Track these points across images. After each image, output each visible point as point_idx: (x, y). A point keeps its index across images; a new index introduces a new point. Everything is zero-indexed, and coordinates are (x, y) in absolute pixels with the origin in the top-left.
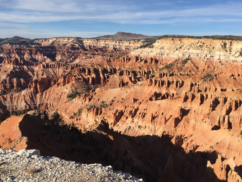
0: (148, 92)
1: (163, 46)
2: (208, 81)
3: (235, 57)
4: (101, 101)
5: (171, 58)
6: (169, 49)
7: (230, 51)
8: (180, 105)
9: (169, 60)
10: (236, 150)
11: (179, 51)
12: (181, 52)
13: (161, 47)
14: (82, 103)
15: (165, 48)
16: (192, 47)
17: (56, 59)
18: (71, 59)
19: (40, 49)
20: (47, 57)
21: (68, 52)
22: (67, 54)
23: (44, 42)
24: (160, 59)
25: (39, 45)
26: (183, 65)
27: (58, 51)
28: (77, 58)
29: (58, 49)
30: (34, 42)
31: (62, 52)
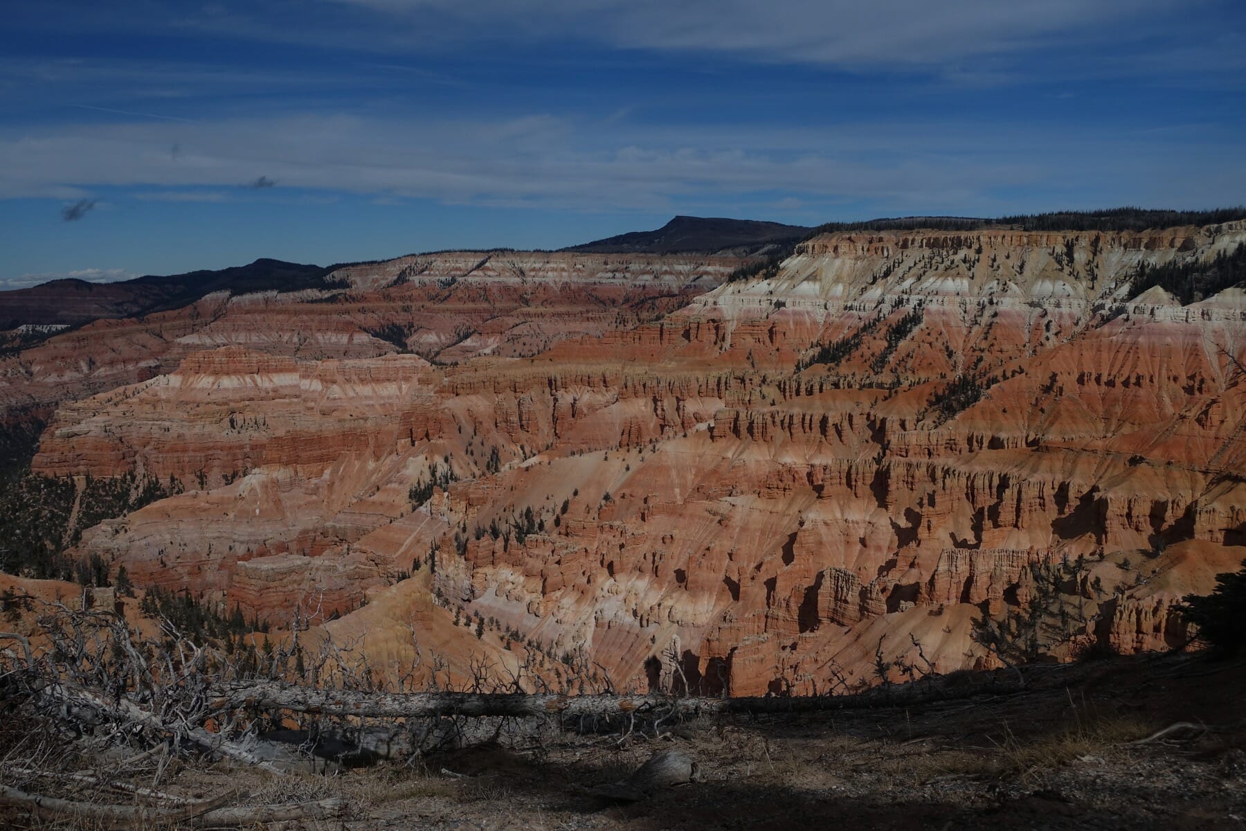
1: (820, 269)
5: (850, 316)
11: (884, 285)
13: (810, 272)
17: (409, 341)
18: (469, 340)
19: (348, 305)
20: (376, 335)
21: (460, 312)
22: (453, 322)
23: (368, 275)
24: (803, 323)
25: (347, 290)
26: (890, 346)
27: (419, 309)
28: (494, 333)
29: (418, 303)
30: (328, 278)
31: (437, 311)
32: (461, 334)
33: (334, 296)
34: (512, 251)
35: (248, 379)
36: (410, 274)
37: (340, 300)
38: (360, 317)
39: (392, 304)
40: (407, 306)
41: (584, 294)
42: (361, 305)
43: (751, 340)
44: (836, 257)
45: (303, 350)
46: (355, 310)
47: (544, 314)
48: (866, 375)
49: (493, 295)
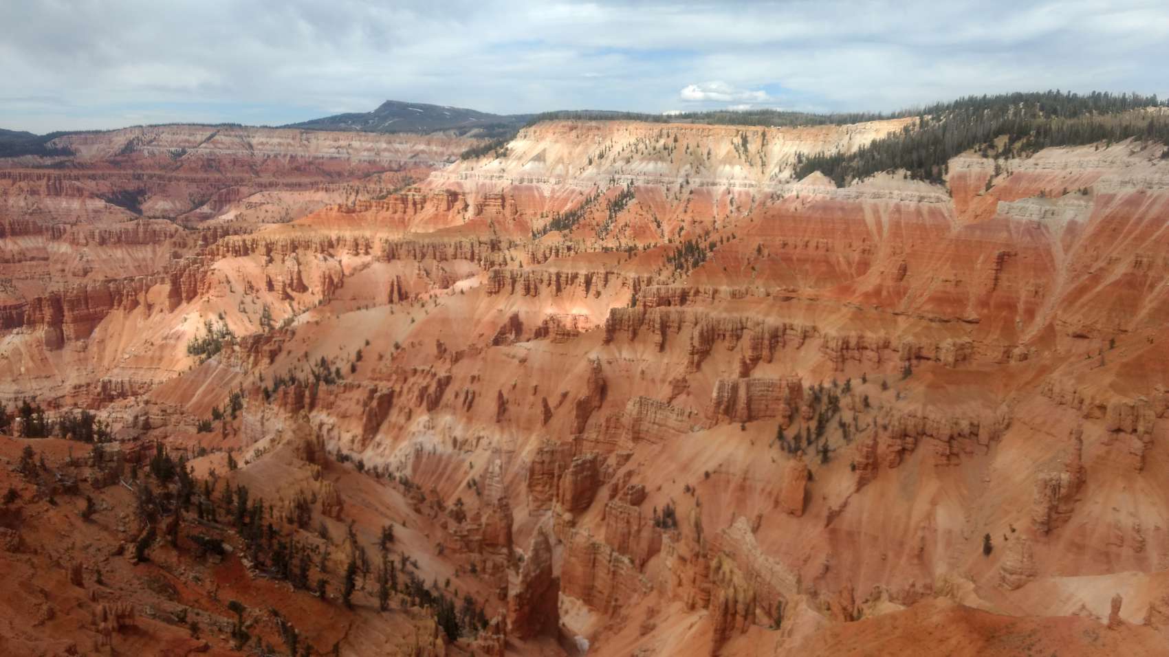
0: (488, 318)
1: (545, 150)
2: (690, 268)
3: (780, 182)
4: (315, 358)
5: (573, 192)
6: (563, 163)
7: (763, 164)
8: (593, 356)
9: (566, 200)
10: (765, 492)
11: (599, 166)
12: (603, 169)
13: (535, 153)
14: (246, 373)
15: (551, 157)
16: (640, 153)
18: (205, 206)
19: (75, 172)
20: (109, 201)
21: (193, 180)
22: (187, 189)
23: (93, 143)
24: (534, 196)
25: (71, 158)
26: (611, 217)
27: (151, 177)
28: (230, 201)
29: (149, 172)
30: (49, 145)
31: (170, 180)
32: (197, 201)
33: (62, 162)
34: (240, 126)
36: (138, 144)
37: (68, 167)
38: (91, 184)
39: (122, 172)
40: (139, 175)
41: (312, 167)
42: (91, 172)
43: (492, 210)
44: (556, 142)
45: (31, 214)
46: (84, 176)
47: (277, 185)
48: (593, 240)
49: (224, 165)
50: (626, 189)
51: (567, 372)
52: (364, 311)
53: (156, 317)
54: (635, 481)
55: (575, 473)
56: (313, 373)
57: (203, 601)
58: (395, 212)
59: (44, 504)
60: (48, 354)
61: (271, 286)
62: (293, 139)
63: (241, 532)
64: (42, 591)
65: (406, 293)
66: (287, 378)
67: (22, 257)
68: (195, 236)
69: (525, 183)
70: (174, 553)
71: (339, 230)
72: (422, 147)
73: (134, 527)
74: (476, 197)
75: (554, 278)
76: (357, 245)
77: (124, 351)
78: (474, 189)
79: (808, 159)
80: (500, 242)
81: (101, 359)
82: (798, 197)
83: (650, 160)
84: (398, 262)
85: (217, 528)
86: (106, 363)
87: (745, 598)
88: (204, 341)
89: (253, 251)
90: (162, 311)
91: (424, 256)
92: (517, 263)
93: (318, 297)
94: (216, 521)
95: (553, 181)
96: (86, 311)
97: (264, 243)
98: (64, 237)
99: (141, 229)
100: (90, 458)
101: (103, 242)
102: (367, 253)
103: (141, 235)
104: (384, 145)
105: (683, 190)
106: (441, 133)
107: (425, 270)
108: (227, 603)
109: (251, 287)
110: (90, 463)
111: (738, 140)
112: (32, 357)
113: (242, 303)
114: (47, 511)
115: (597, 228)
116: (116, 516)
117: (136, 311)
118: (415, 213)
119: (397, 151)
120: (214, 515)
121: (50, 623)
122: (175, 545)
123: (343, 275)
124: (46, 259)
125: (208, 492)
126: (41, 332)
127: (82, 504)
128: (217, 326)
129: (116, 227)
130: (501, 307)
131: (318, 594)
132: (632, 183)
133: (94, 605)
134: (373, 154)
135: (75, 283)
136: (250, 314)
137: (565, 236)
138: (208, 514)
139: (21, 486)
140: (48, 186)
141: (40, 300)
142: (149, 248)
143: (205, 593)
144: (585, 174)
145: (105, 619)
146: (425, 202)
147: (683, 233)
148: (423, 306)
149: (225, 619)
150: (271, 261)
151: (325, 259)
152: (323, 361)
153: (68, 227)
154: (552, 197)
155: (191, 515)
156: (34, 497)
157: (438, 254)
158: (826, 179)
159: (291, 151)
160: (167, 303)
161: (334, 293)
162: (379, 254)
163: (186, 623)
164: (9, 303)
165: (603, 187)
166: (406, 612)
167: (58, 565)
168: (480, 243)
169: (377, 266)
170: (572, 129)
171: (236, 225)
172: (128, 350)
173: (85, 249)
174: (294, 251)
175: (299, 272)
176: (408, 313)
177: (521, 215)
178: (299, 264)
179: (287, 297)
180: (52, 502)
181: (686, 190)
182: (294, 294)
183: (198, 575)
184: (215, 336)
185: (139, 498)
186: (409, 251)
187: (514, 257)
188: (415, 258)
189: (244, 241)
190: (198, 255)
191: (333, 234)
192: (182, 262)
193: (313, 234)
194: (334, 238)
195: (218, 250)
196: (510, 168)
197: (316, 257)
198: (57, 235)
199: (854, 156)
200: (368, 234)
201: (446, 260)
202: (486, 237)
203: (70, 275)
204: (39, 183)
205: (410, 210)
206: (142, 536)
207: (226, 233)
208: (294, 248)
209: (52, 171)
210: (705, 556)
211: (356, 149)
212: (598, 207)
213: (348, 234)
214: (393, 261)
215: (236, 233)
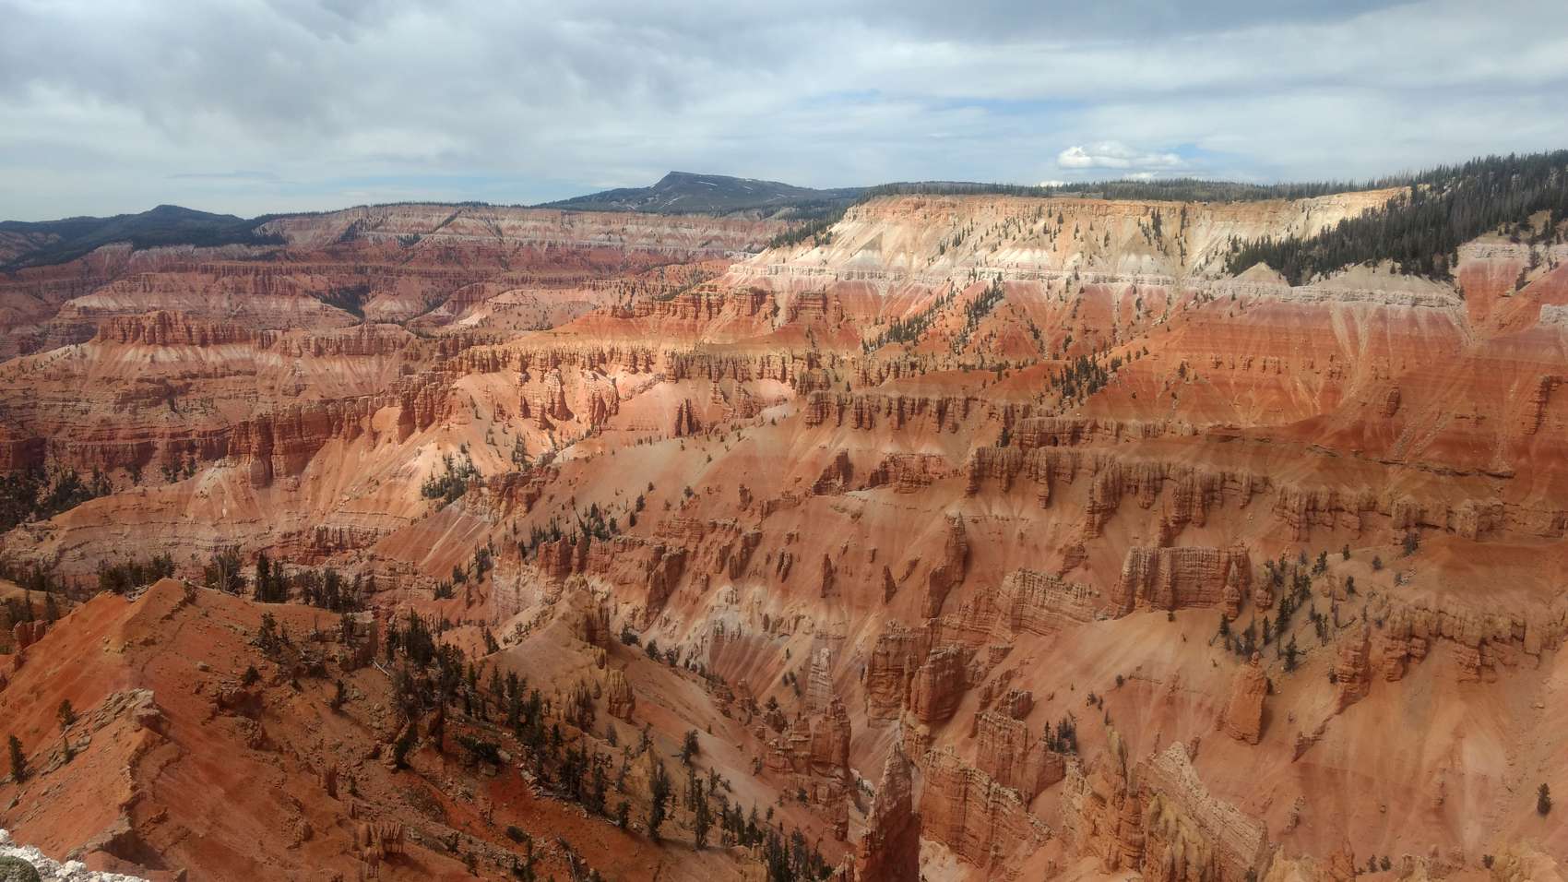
0: (807, 457)
1: (881, 235)
2: (1085, 393)
3: (1207, 277)
4: (584, 505)
5: (918, 289)
6: (905, 252)
7: (1183, 253)
8: (952, 511)
9: (909, 302)
10: (1203, 708)
11: (954, 255)
12: (960, 259)
13: (867, 239)
14: (496, 523)
15: (889, 243)
16: (1011, 238)
17: (367, 308)
18: (442, 308)
19: (288, 265)
20: (326, 300)
21: (427, 275)
22: (418, 286)
23: (308, 229)
24: (865, 296)
25: (283, 246)
26: (970, 324)
27: (376, 270)
28: (472, 301)
29: (374, 264)
30: (258, 231)
31: (399, 274)
32: (431, 301)
33: (272, 253)
34: (486, 205)
35: (188, 351)
36: (361, 229)
37: (279, 259)
38: (305, 280)
39: (343, 264)
40: (362, 268)
41: (576, 258)
42: (305, 265)
43: (809, 316)
44: (897, 224)
45: (235, 317)
46: (297, 270)
47: (532, 281)
48: (946, 355)
49: (466, 255)
50: (991, 286)
51: (916, 533)
52: (647, 445)
53: (383, 448)
54: (1016, 685)
55: (933, 671)
56: (582, 525)
57: (476, 825)
58: (684, 317)
59: (286, 688)
60: (254, 493)
61: (526, 412)
62: (553, 222)
63: (519, 735)
64: (296, 802)
65: (698, 422)
66: (548, 531)
67: (225, 371)
68: (430, 346)
69: (854, 279)
70: (439, 759)
71: (613, 339)
72: (716, 232)
73: (391, 722)
74: (789, 298)
75: (895, 405)
76: (635, 359)
77: (342, 493)
78: (786, 287)
79: (1246, 246)
80: (820, 357)
81: (315, 500)
82: (1234, 299)
83: (1025, 247)
84: (689, 382)
85: (489, 728)
86: (321, 505)
87: (1200, 858)
88: (442, 481)
89: (505, 366)
90: (390, 441)
91: (721, 374)
92: (844, 384)
93: (585, 427)
94: (487, 720)
95: (891, 275)
96: (299, 440)
97: (518, 355)
98: (274, 346)
99: (365, 337)
100: (338, 631)
101: (319, 352)
102: (648, 370)
103: (365, 344)
104: (668, 230)
105: (1071, 288)
106: (741, 214)
107: (723, 393)
108: (505, 829)
109: (502, 413)
110: (338, 637)
111: (1147, 220)
112: (235, 497)
113: (491, 432)
114: (290, 697)
115: (951, 338)
116: (370, 708)
117: (357, 441)
118: (710, 318)
119: (684, 237)
120: (484, 711)
121: (305, 845)
122: (439, 748)
123: (618, 399)
124: (253, 374)
125: (473, 680)
126: (247, 465)
127: (331, 691)
128: (459, 461)
129: (336, 333)
130: (824, 443)
131: (617, 822)
132: (1000, 278)
133: (354, 822)
134: (652, 241)
135: (286, 404)
136: (500, 447)
137: (907, 349)
138: (477, 709)
139: (260, 664)
140: (255, 284)
141: (246, 424)
142: (374, 360)
143: (477, 814)
144: (935, 266)
145: (369, 843)
146: (723, 304)
147: (1071, 345)
148: (722, 440)
149: (504, 850)
150: (527, 378)
151: (595, 378)
152: (594, 509)
153: (279, 333)
154: (890, 297)
155: (457, 711)
156: (275, 679)
157: (739, 372)
158: (1274, 274)
159: (549, 237)
160: (397, 432)
161: (606, 421)
162: (664, 371)
163: (458, 852)
164: (209, 428)
165: (960, 282)
166: (729, 852)
167: (310, 769)
168: (794, 358)
169: (662, 388)
170: (917, 207)
171: (483, 332)
172: (347, 490)
173: (298, 361)
174: (556, 367)
175: (562, 393)
176: (704, 449)
177: (848, 321)
178: (562, 384)
179: (546, 425)
180: (296, 686)
181: (1075, 288)
182: (554, 422)
183: (468, 790)
184: (456, 475)
185: (396, 685)
186: (702, 368)
187: (840, 376)
188: (710, 377)
189: (494, 353)
190: (435, 369)
191: (606, 346)
192: (416, 378)
193: (580, 345)
194: (606, 350)
195: (461, 363)
196: (834, 259)
197: (583, 374)
198: (266, 343)
199: (1315, 242)
200: (649, 345)
201: (751, 380)
202: (802, 350)
203: (280, 393)
204: (245, 278)
205: (704, 315)
206: (400, 736)
207: (469, 343)
208: (556, 363)
209: (260, 264)
210: (1134, 796)
211: (632, 236)
212: (952, 310)
213: (624, 345)
214: (681, 380)
215: (482, 343)
